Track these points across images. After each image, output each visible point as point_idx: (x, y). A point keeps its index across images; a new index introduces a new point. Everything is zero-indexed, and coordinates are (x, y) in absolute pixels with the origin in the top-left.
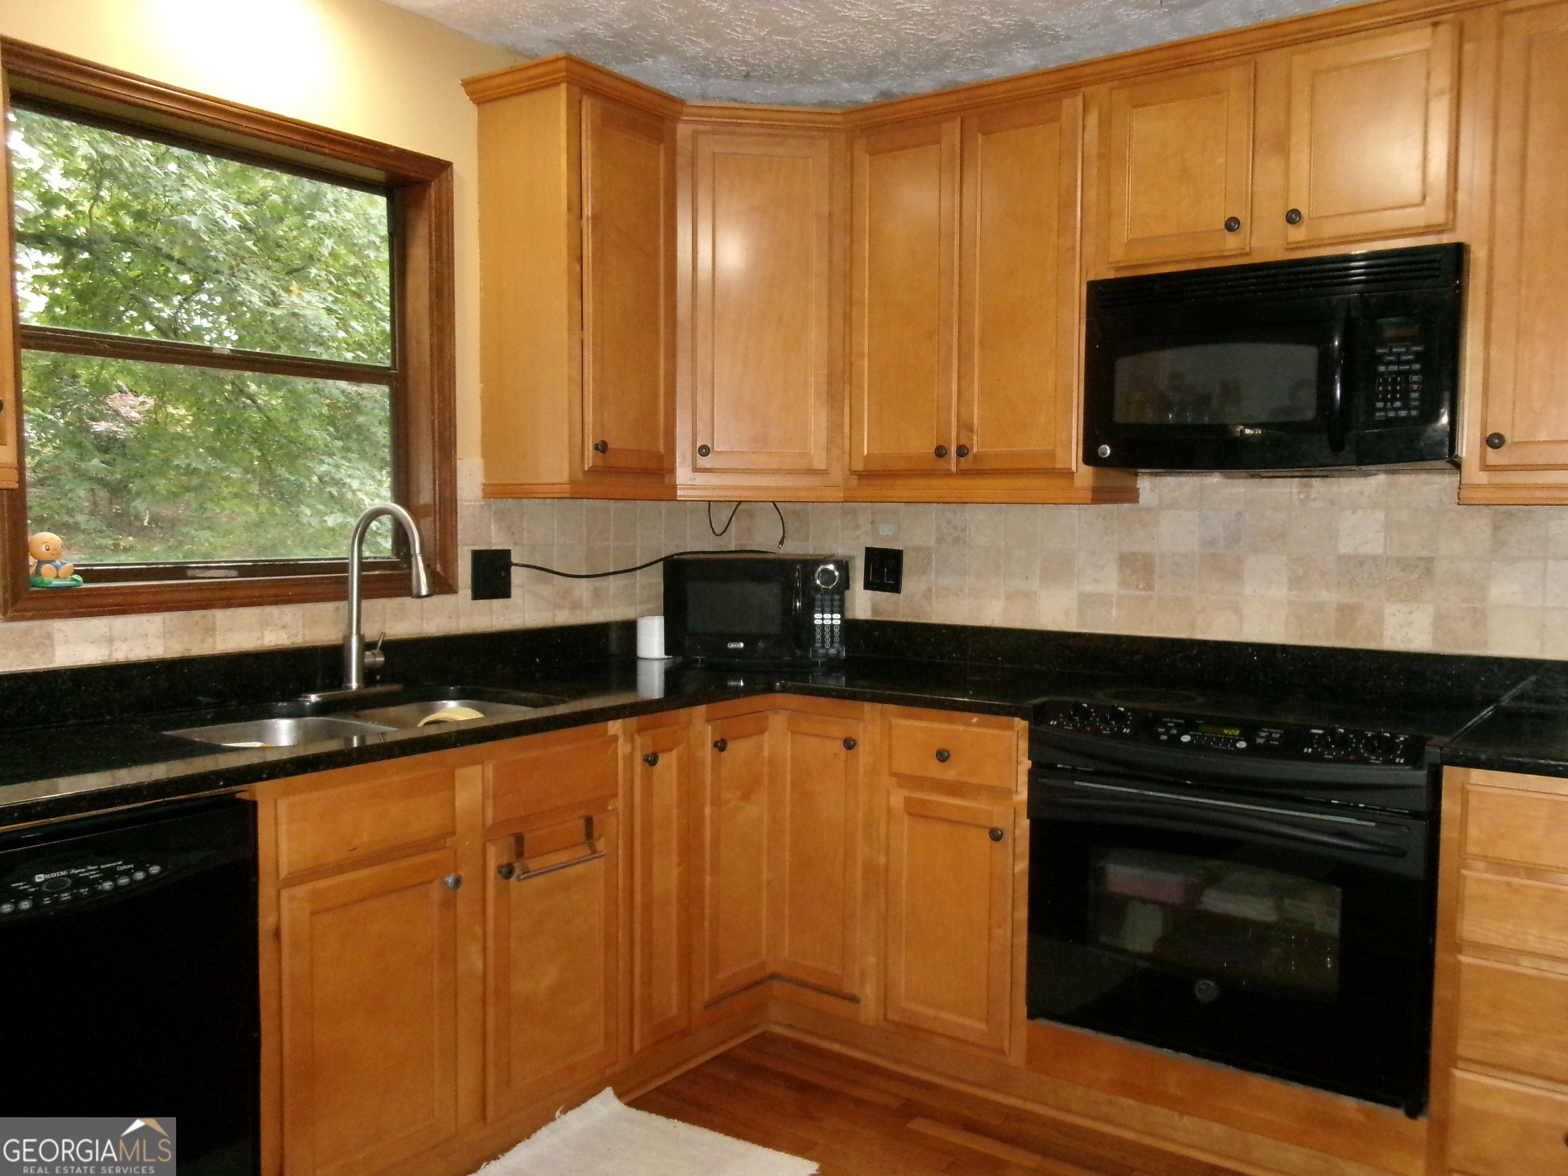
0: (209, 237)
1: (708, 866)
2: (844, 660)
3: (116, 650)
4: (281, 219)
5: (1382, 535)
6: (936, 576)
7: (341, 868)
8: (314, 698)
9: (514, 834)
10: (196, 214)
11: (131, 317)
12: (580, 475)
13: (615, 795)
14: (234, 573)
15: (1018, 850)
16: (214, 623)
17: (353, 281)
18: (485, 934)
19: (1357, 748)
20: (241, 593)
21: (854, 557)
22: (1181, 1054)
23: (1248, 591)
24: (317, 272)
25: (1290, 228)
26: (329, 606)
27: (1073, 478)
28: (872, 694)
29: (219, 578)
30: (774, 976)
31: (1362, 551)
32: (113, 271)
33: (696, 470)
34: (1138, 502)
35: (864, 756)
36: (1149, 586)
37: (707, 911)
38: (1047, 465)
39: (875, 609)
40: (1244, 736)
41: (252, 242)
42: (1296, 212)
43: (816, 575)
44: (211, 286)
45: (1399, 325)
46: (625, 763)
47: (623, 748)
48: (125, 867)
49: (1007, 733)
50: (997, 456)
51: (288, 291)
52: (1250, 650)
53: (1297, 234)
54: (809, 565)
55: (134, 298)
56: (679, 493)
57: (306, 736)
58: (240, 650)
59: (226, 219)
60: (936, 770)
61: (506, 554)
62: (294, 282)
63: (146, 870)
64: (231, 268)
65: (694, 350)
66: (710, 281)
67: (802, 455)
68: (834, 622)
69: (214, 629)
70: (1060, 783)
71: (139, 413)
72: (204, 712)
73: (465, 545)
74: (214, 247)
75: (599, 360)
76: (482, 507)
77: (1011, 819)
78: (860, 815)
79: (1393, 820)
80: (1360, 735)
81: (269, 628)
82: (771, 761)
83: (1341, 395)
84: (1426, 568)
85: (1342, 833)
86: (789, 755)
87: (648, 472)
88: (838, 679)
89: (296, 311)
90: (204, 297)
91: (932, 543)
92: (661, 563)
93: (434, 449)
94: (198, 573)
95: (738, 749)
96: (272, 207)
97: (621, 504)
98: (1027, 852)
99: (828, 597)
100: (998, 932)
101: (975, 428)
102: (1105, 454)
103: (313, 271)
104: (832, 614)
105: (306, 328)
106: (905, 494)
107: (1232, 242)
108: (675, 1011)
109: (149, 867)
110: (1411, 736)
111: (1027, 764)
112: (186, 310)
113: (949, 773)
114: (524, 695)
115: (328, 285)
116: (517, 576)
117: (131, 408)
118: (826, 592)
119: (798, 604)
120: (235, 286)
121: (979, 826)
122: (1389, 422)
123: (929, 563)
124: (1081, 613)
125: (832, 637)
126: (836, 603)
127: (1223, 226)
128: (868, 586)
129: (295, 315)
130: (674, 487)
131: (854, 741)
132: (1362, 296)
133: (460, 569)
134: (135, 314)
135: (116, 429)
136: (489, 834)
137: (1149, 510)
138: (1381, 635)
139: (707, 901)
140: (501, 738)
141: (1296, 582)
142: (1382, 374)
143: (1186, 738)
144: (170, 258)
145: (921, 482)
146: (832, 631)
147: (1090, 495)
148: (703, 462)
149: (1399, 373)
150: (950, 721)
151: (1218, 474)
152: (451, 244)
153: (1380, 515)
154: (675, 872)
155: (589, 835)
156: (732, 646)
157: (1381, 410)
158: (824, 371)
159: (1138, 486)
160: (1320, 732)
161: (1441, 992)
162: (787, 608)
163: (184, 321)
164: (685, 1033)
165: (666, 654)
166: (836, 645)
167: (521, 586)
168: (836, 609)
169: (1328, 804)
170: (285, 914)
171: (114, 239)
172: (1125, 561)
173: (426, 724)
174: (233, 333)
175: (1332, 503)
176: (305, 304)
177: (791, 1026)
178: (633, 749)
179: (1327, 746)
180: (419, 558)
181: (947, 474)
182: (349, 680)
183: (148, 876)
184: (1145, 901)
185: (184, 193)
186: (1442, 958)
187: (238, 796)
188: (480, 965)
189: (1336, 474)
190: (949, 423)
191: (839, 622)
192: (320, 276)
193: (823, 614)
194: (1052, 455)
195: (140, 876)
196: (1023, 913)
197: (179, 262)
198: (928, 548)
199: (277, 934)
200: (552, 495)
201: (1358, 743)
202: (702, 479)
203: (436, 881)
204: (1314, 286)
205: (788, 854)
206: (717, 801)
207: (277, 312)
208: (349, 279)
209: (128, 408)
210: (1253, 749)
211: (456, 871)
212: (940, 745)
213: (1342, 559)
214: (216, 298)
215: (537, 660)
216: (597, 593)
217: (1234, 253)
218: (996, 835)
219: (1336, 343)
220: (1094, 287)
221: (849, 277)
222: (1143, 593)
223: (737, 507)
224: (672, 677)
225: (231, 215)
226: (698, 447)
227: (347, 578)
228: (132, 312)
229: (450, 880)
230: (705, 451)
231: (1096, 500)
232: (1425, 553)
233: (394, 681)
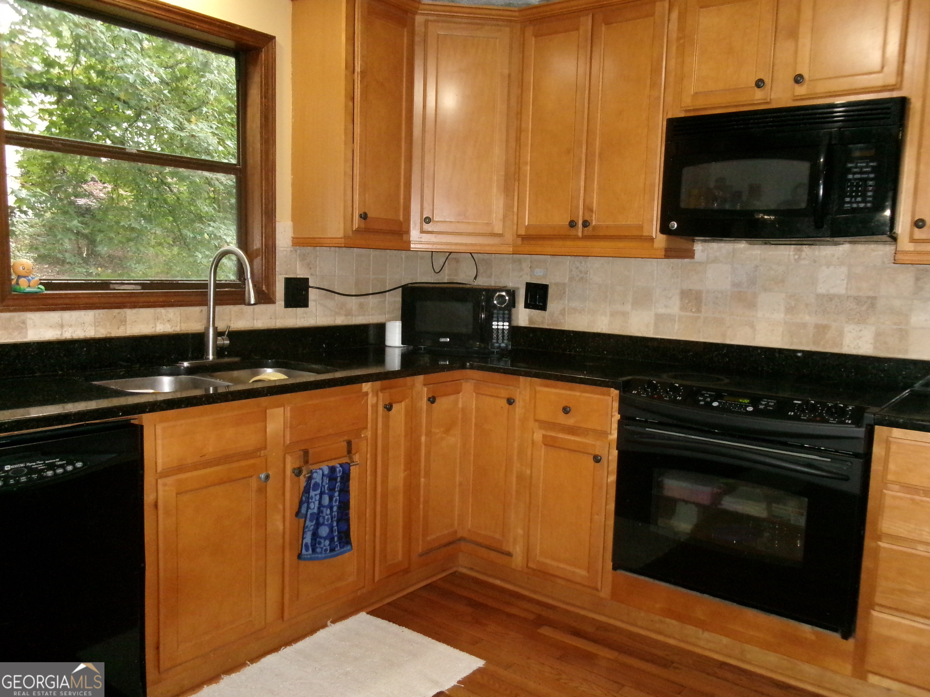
0: (142, 87)
1: (422, 473)
2: (510, 350)
3: (65, 331)
4: (187, 78)
5: (845, 282)
6: (568, 301)
7: (195, 467)
8: (186, 364)
9: (303, 450)
10: (132, 74)
11: (97, 135)
12: (350, 233)
13: (366, 428)
14: (139, 287)
15: (610, 469)
16: (125, 317)
17: (229, 116)
18: (284, 509)
19: (822, 412)
20: (141, 299)
21: (518, 288)
22: (705, 595)
23: (760, 314)
24: (207, 110)
25: (796, 86)
26: (197, 309)
27: (653, 242)
28: (524, 371)
29: (129, 290)
30: (462, 539)
31: (832, 291)
32: (86, 108)
33: (422, 232)
34: (694, 258)
35: (519, 409)
36: (699, 311)
37: (422, 499)
38: (638, 233)
39: (531, 321)
40: (752, 404)
41: (167, 91)
42: (801, 76)
43: (495, 298)
44: (145, 117)
45: (861, 149)
46: (372, 410)
47: (371, 400)
48: (60, 463)
49: (607, 398)
50: (607, 227)
51: (189, 121)
52: (759, 351)
53: (801, 90)
54: (490, 292)
55: (99, 124)
56: (412, 246)
57: (180, 387)
58: (142, 334)
59: (151, 77)
60: (562, 419)
61: (307, 280)
62: (193, 116)
63: (73, 465)
64: (155, 106)
65: (423, 157)
66: (434, 116)
67: (488, 224)
68: (505, 327)
69: (125, 321)
70: (639, 429)
71: (104, 194)
72: (118, 371)
73: (281, 274)
74: (145, 93)
75: (363, 162)
76: (291, 251)
77: (607, 449)
78: (516, 444)
79: (844, 458)
80: (824, 405)
81: (159, 321)
82: (463, 409)
83: (823, 193)
84: (872, 303)
85: (809, 465)
86: (474, 406)
87: (393, 233)
88: (506, 362)
89: (194, 133)
90: (140, 124)
91: (566, 281)
92: (401, 288)
93: (262, 215)
94: (117, 287)
95: (443, 403)
96: (181, 70)
97: (378, 252)
98: (616, 471)
99: (501, 312)
100: (596, 517)
101: (594, 209)
102: (674, 227)
103: (205, 109)
104: (503, 322)
105: (200, 144)
106: (549, 250)
107: (759, 95)
108: (400, 557)
109: (76, 463)
110: (856, 406)
111: (617, 417)
112: (130, 132)
113: (570, 421)
114: (314, 366)
115: (213, 118)
116: (313, 294)
117: (100, 191)
118: (500, 309)
119: (483, 316)
120: (158, 118)
121: (588, 454)
122: (853, 210)
123: (564, 293)
124: (656, 325)
125: (503, 336)
126: (507, 316)
127: (754, 85)
128: (527, 306)
129: (193, 136)
130: (409, 242)
131: (513, 399)
132: (840, 130)
133: (277, 289)
134: (101, 134)
135: (91, 203)
136: (288, 449)
137: (700, 263)
138: (842, 344)
139: (422, 493)
140: (296, 391)
141: (790, 310)
142: (850, 180)
143: (715, 404)
144: (119, 99)
145: (561, 243)
146: (503, 332)
147: (663, 253)
148: (426, 227)
149: (860, 179)
150: (571, 389)
151: (744, 242)
152: (274, 89)
153: (844, 270)
154: (402, 475)
155: (349, 452)
156: (442, 340)
157: (848, 203)
158: (503, 173)
159: (694, 248)
160: (799, 402)
161: (866, 563)
162: (476, 316)
163: (129, 139)
164: (406, 571)
165: (402, 344)
166: (506, 341)
167: (314, 301)
168: (506, 319)
169: (802, 447)
170: (161, 493)
171: (87, 87)
172: (685, 294)
173: (254, 381)
174: (158, 146)
175: (815, 261)
176: (199, 130)
177: (471, 569)
178: (377, 400)
179: (803, 411)
180: (250, 281)
181: (576, 238)
182: (208, 354)
183: (75, 468)
184: (686, 502)
185: (126, 60)
186: (868, 543)
187: (132, 421)
188: (281, 527)
189: (818, 243)
190: (578, 207)
191: (507, 327)
192: (208, 112)
193: (498, 322)
194: (641, 227)
195: (70, 468)
196: (612, 506)
197: (125, 102)
198: (564, 284)
199: (156, 506)
200: (334, 245)
201: (822, 410)
202: (426, 237)
203: (254, 477)
204: (810, 124)
205: (472, 466)
206: (429, 434)
207: (183, 134)
208: (227, 115)
209: (98, 191)
210: (757, 412)
211: (266, 470)
212: (565, 404)
213: (819, 296)
214: (148, 125)
215: (324, 345)
216: (361, 306)
217: (760, 102)
218: (597, 459)
219: (822, 160)
220: (670, 122)
221: (519, 114)
222: (695, 315)
223: (449, 255)
224: (406, 358)
225: (153, 74)
226: (424, 218)
227: (207, 292)
228: (98, 133)
229: (263, 476)
230: (428, 220)
231: (667, 256)
232: (871, 294)
233: (237, 356)
